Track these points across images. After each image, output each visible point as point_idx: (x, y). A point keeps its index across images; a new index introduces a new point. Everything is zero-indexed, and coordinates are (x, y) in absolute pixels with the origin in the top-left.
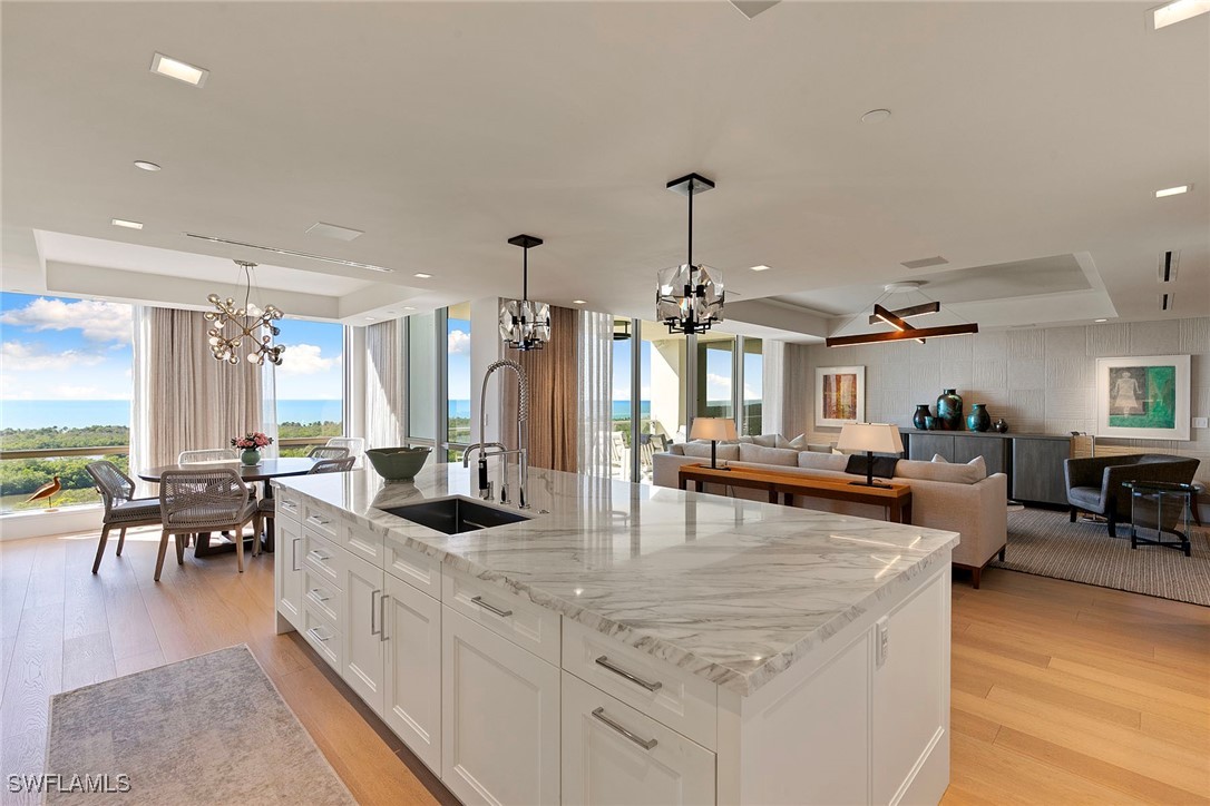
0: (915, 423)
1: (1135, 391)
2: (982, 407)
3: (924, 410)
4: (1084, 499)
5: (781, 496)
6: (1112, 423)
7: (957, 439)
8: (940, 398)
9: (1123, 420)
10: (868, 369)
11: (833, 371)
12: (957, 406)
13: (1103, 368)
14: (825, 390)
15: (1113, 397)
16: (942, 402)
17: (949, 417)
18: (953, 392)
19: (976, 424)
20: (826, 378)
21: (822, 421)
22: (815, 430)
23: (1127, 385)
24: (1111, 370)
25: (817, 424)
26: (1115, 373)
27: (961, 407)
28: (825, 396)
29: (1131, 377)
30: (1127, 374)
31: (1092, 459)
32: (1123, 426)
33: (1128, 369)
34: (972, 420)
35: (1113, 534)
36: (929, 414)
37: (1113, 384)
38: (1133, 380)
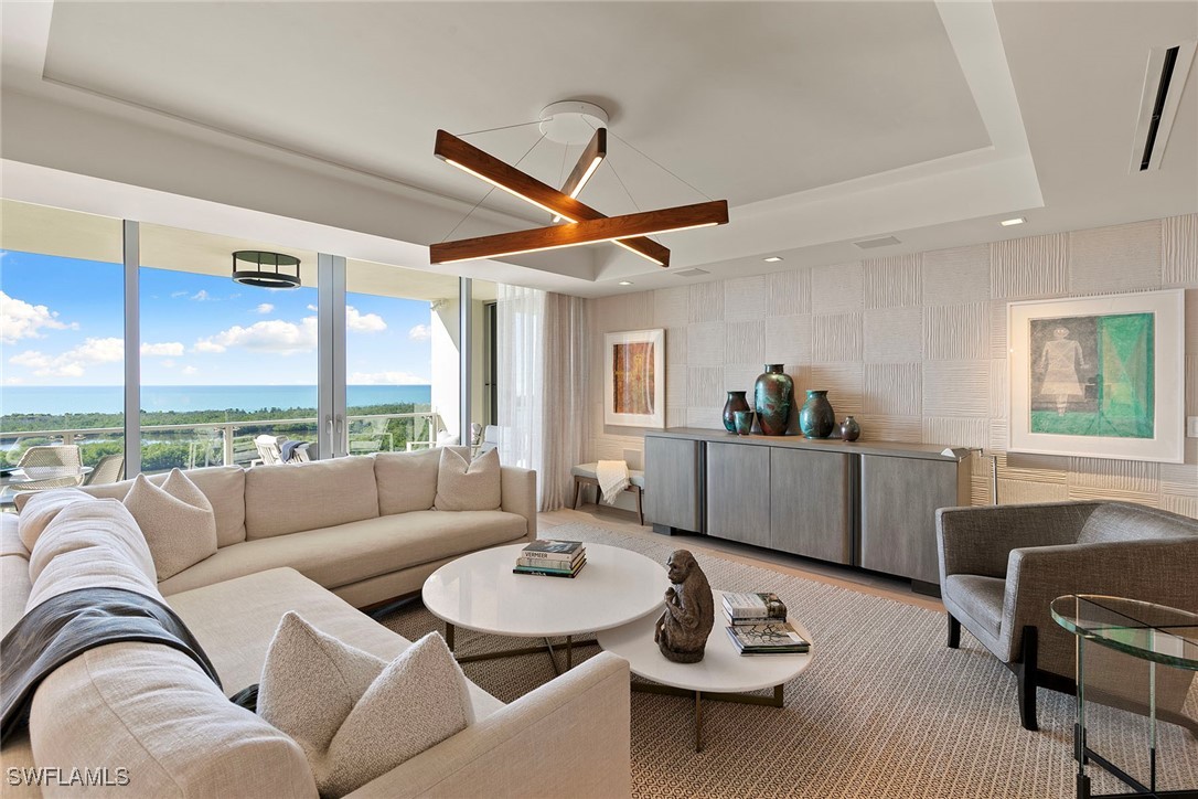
0: (725, 421)
1: (1077, 363)
2: (821, 395)
3: (738, 399)
4: (970, 610)
6: (1036, 427)
7: (776, 453)
8: (758, 380)
10: (670, 335)
11: (628, 338)
12: (784, 395)
13: (1019, 319)
14: (616, 368)
15: (1037, 378)
16: (761, 385)
17: (769, 412)
18: (778, 369)
19: (810, 426)
20: (617, 349)
21: (613, 418)
22: (606, 432)
25: (607, 423)
27: (791, 395)
28: (616, 377)
29: (1069, 338)
30: (1061, 332)
31: (989, 510)
32: (1056, 432)
34: (805, 418)
35: (1030, 722)
36: (745, 407)
37: (1036, 352)
38: (1074, 344)
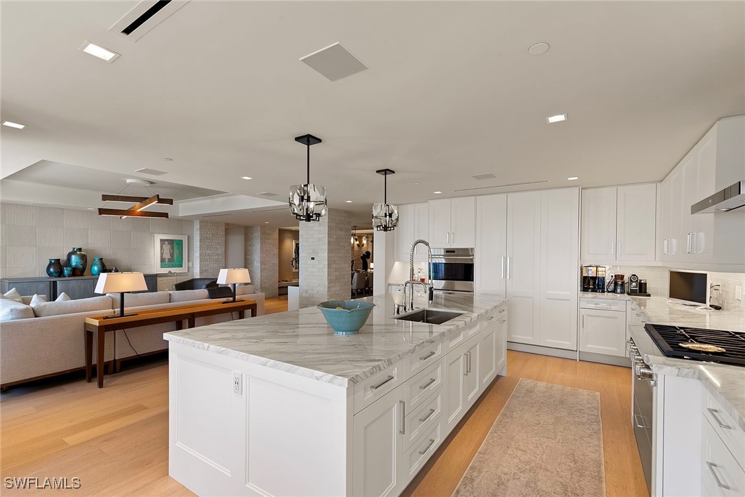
1: (170, 250)
5: (186, 322)
9: (166, 265)
15: (162, 253)
23: (167, 248)
24: (161, 240)
26: (162, 241)
29: (168, 244)
33: (167, 240)
37: (161, 247)
38: (169, 246)
